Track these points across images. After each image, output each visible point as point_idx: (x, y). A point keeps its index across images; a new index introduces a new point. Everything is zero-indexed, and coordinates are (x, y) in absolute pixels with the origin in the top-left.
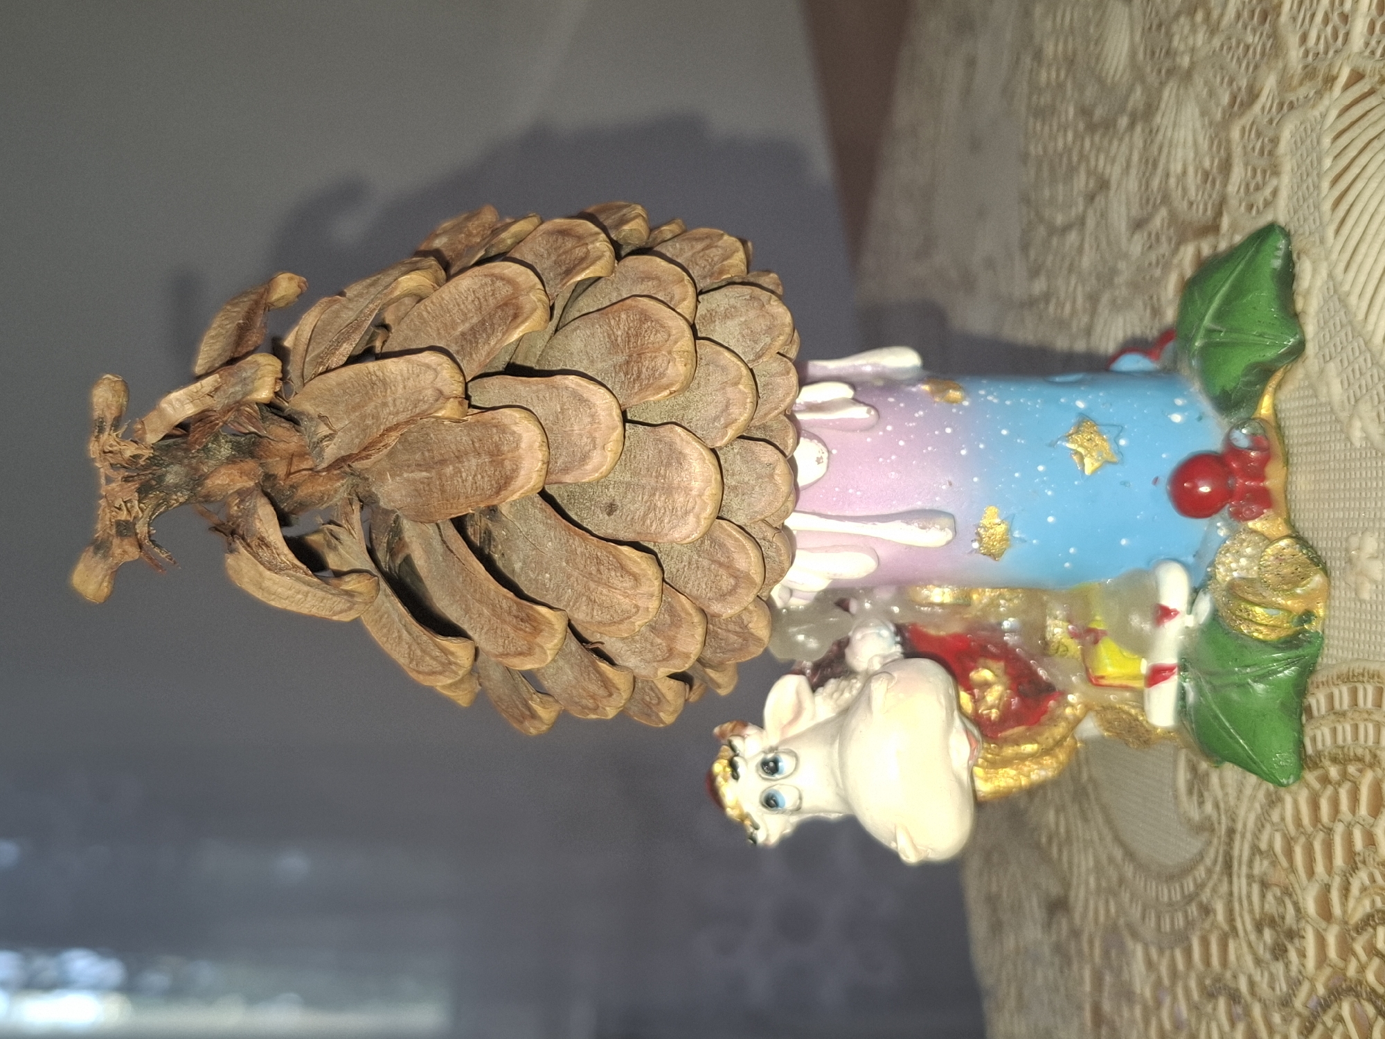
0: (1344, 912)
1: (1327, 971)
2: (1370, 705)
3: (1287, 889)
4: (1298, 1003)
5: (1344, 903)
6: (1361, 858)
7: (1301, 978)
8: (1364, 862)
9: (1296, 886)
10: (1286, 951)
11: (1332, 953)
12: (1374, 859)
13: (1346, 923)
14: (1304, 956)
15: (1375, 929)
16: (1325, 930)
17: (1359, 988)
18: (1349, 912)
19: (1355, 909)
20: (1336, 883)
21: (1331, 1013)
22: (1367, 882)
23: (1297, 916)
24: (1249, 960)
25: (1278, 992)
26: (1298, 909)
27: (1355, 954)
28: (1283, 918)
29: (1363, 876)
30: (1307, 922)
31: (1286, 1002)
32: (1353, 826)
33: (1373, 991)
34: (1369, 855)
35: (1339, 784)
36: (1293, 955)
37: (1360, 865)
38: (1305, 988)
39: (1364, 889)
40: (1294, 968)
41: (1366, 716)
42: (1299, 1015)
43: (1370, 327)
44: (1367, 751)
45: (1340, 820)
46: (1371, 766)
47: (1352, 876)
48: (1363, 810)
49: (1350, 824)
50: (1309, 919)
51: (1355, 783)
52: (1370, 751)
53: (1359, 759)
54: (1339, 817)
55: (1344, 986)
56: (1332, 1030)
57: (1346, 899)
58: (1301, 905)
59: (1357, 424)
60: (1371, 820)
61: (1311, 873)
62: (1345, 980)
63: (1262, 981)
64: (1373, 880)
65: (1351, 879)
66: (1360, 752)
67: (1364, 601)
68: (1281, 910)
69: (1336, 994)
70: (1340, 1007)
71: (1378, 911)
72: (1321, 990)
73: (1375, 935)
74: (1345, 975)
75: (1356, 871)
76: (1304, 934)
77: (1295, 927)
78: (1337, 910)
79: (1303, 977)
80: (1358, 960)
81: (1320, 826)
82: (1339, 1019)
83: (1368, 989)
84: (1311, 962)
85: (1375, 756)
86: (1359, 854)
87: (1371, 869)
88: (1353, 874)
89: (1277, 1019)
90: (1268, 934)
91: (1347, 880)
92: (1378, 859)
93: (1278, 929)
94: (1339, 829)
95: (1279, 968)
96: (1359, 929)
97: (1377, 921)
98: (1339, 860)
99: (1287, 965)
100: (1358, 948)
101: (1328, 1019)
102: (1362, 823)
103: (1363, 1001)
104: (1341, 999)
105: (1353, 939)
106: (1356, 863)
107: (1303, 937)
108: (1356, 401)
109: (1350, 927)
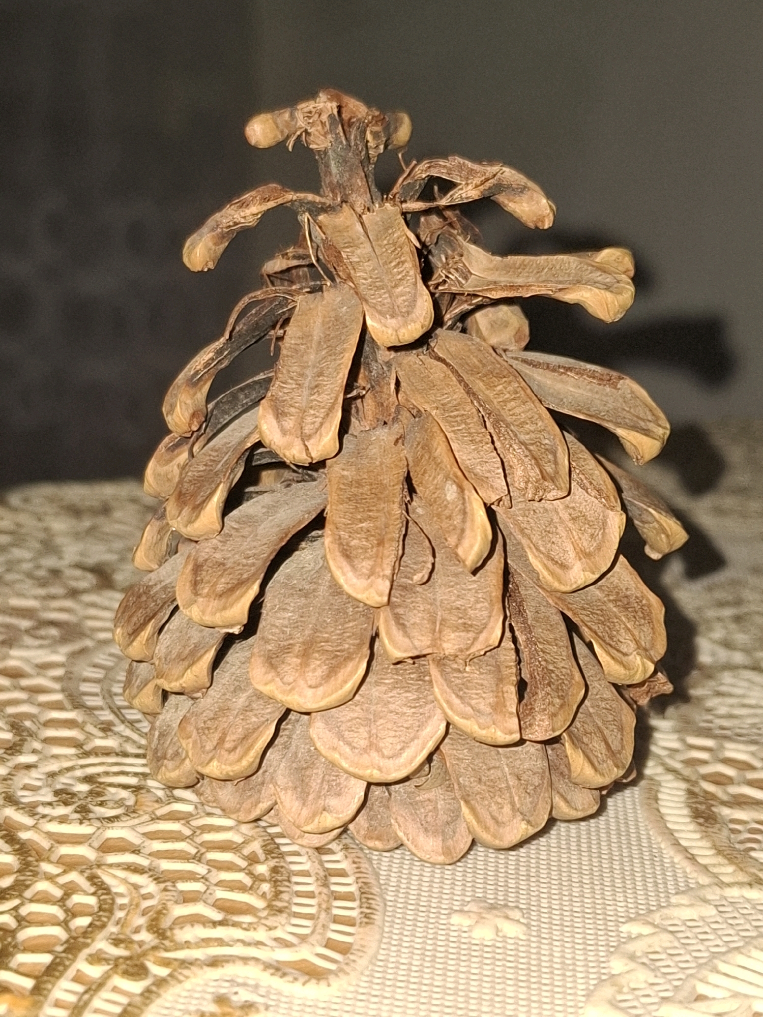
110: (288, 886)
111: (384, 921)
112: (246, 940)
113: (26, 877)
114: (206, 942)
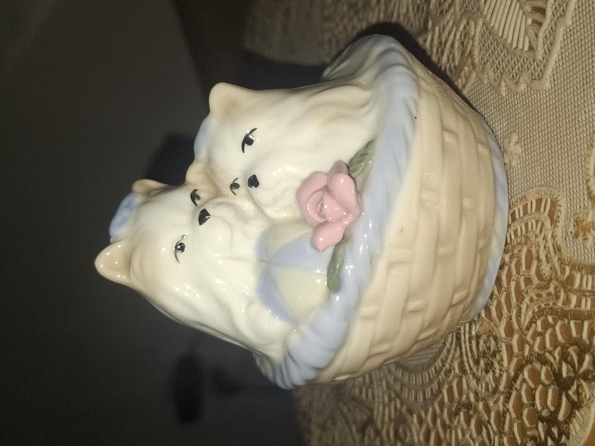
0: (519, 325)
1: (515, 360)
2: (522, 215)
3: (490, 331)
4: (501, 388)
5: (518, 321)
6: (526, 291)
7: (502, 373)
8: (527, 293)
9: (495, 328)
10: (492, 364)
11: (516, 350)
12: (532, 288)
13: (521, 329)
14: (502, 360)
15: (536, 323)
16: (512, 340)
17: (532, 358)
18: (522, 324)
19: (525, 319)
20: (515, 311)
21: (519, 381)
22: (529, 303)
23: (496, 342)
24: (473, 382)
25: (490, 389)
26: (496, 339)
27: (527, 342)
28: (489, 348)
29: (527, 300)
30: (502, 341)
31: (495, 391)
32: (520, 278)
33: (538, 354)
34: (529, 288)
35: (511, 262)
36: (496, 365)
37: (525, 295)
38: (505, 375)
39: (528, 306)
40: (497, 371)
41: (520, 221)
42: (502, 393)
43: (505, 37)
44: (523, 237)
45: (514, 280)
46: (526, 243)
47: (521, 303)
48: (524, 268)
49: (518, 279)
50: (503, 340)
51: (519, 257)
52: (524, 236)
53: (519, 244)
54: (513, 278)
55: (524, 363)
56: (520, 390)
57: (520, 318)
58: (498, 336)
59: (503, 84)
60: (528, 271)
61: (500, 316)
62: (524, 358)
63: (481, 389)
64: (532, 300)
65: (522, 306)
66: (519, 240)
67: (515, 167)
68: (488, 344)
69: (520, 369)
70: (523, 375)
71: (536, 313)
72: (512, 373)
73: (536, 326)
74: (523, 356)
75: (524, 299)
76: (501, 349)
77: (496, 349)
78: (516, 327)
79: (503, 371)
80: (530, 345)
81: (503, 289)
82: (524, 380)
83: (536, 355)
84: (505, 363)
85: (527, 238)
86: (524, 290)
87: (531, 294)
88: (523, 302)
89: (491, 404)
90: (482, 362)
91: (520, 306)
92: (533, 287)
93: (488, 355)
94: (513, 284)
95: (490, 375)
96: (528, 329)
97: (537, 318)
98: (514, 301)
99: (494, 372)
100: (528, 338)
101: (517, 385)
102: (524, 274)
103: (534, 364)
104: (523, 370)
105: (526, 335)
106: (523, 296)
107: (501, 351)
108: (502, 74)
109: (524, 330)
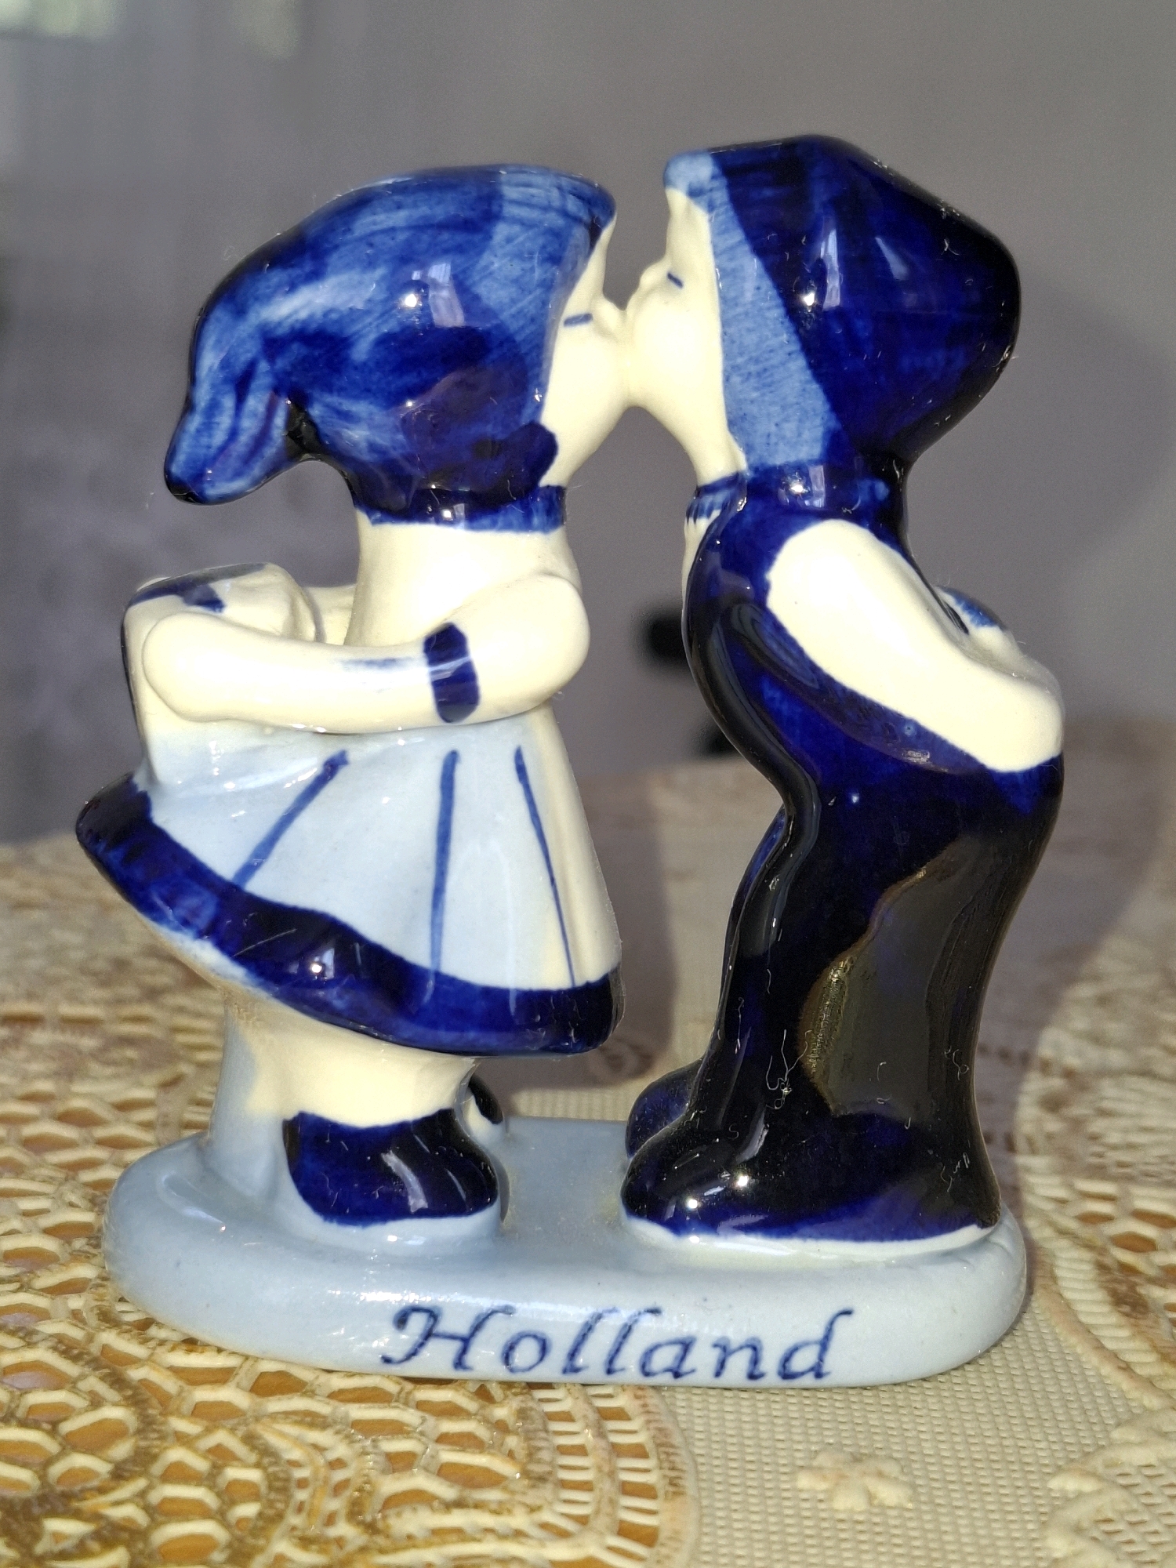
0: (274, 1418)
1: (170, 1385)
2: (624, 1476)
4: (109, 1337)
5: (287, 1416)
6: (371, 1450)
7: (153, 1344)
8: (363, 1452)
11: (204, 1394)
12: (372, 1470)
13: (257, 1420)
15: (257, 1465)
35: (484, 1420)
37: (359, 1446)
39: (319, 1450)
41: (607, 1470)
42: (91, 1338)
44: (549, 1469)
46: (525, 1473)
47: (338, 1433)
48: (449, 1456)
49: (421, 1433)
51: (492, 1445)
52: (550, 1474)
53: (532, 1454)
55: (151, 1411)
57: (297, 1422)
59: (1090, 1487)
60: (434, 1468)
62: (161, 1414)
64: (335, 1464)
65: (331, 1432)
66: (546, 1456)
67: (793, 1479)
69: (137, 1397)
71: (288, 1472)
73: (246, 1465)
74: (170, 1413)
75: (348, 1441)
78: (275, 1405)
79: (154, 1349)
80: (200, 1436)
82: (96, 1402)
83: (157, 1451)
85: (542, 1481)
86: (376, 1446)
87: (354, 1464)
88: (340, 1437)
89: (77, 1301)
91: (332, 1427)
92: (374, 1474)
94: (411, 1418)
96: (252, 1440)
97: (271, 1470)
100: (219, 1437)
101: (92, 1382)
102: (427, 1453)
103: (133, 1440)
104: (129, 1406)
105: (234, 1430)
106: (361, 1440)
109: (253, 1426)
110: (546, 1440)
111: (700, 1489)
112: (500, 1529)
113: (151, 1442)
114: (440, 1535)
